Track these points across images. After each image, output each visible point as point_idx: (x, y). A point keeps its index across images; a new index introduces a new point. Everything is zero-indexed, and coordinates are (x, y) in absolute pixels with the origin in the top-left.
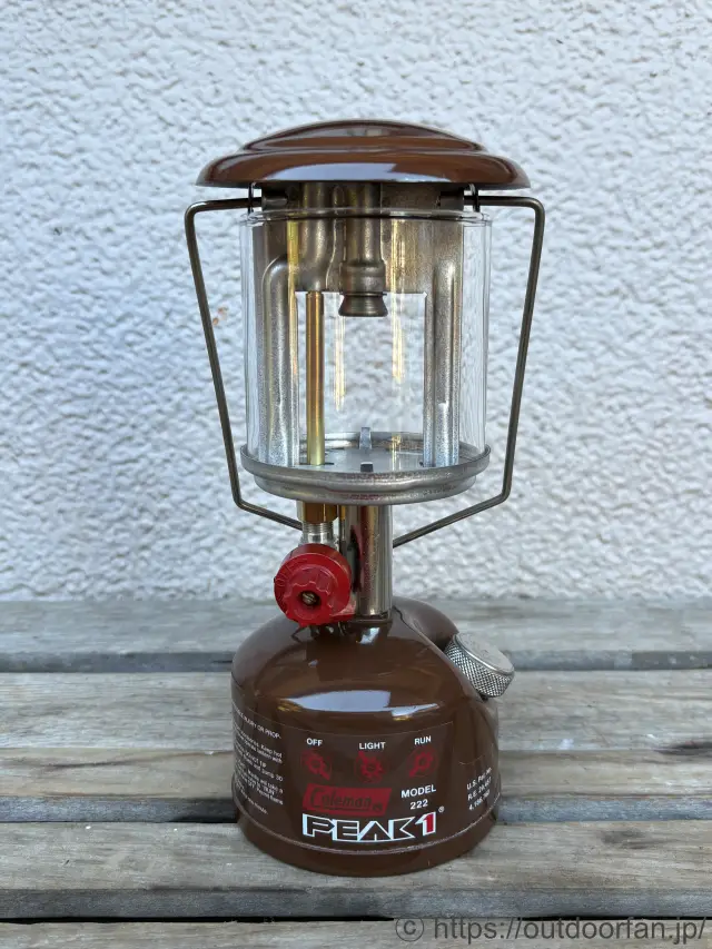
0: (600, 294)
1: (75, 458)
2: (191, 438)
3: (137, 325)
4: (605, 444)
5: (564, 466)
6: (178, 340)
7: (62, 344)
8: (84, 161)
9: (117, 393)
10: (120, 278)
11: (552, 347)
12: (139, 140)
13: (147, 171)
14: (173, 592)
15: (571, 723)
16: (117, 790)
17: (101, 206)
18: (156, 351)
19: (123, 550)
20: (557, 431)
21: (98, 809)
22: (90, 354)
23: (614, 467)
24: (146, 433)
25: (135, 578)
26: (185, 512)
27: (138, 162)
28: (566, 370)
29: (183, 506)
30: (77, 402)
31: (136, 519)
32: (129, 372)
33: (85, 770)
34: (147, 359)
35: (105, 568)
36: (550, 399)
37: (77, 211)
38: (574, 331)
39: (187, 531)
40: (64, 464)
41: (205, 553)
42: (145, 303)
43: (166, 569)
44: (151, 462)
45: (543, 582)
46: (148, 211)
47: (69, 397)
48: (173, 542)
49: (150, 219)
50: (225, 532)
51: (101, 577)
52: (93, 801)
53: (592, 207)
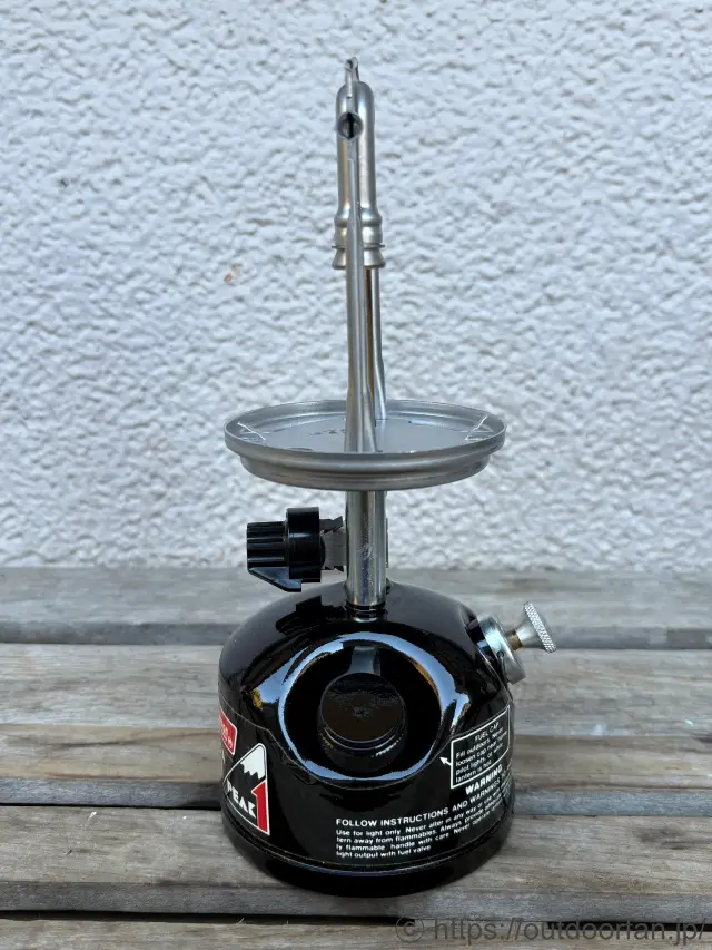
0: (636, 250)
1: (85, 421)
2: (203, 401)
3: (147, 282)
4: (638, 409)
5: (593, 433)
6: (190, 298)
7: (69, 302)
8: (90, 108)
9: (127, 354)
10: (130, 233)
11: (584, 307)
12: (148, 85)
13: (156, 118)
14: (186, 560)
15: (604, 706)
16: (124, 772)
17: (109, 156)
18: (167, 310)
19: (135, 516)
20: (587, 395)
21: (105, 792)
22: (99, 313)
23: (647, 434)
24: (157, 396)
25: (147, 546)
26: (198, 479)
27: (148, 109)
28: (598, 331)
29: (196, 472)
30: (87, 363)
31: (147, 485)
32: (140, 332)
33: (93, 749)
34: (157, 318)
35: (115, 535)
36: (581, 362)
37: (85, 161)
38: (607, 290)
39: (200, 498)
40: (73, 428)
41: (218, 521)
42: (155, 259)
43: (179, 536)
44: (163, 426)
45: (570, 554)
46: (158, 162)
47: (78, 357)
48: (186, 509)
49: (160, 171)
50: (240, 499)
51: (111, 544)
52: (99, 784)
53: (628, 156)
